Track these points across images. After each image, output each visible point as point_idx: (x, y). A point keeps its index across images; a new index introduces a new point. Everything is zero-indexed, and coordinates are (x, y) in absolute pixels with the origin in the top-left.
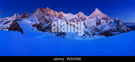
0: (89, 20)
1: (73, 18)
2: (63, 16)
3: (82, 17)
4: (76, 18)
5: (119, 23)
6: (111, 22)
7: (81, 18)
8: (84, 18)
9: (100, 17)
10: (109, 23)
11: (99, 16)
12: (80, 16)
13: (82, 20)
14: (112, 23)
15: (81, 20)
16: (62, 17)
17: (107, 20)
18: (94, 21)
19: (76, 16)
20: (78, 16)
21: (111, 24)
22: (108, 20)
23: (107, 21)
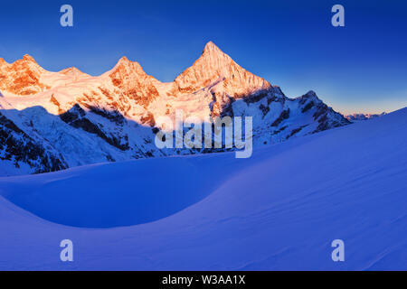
0: (174, 103)
1: (89, 94)
2: (35, 82)
3: (133, 85)
4: (106, 93)
5: (325, 118)
6: (285, 115)
7: (132, 93)
8: (143, 93)
9: (229, 87)
10: (277, 116)
11: (222, 83)
12: (125, 81)
13: (138, 99)
14: (291, 119)
15: (132, 102)
16: (31, 87)
17: (264, 101)
18: (200, 109)
19: (105, 81)
20: (117, 82)
21: (286, 123)
22: (270, 101)
23: (262, 107)
